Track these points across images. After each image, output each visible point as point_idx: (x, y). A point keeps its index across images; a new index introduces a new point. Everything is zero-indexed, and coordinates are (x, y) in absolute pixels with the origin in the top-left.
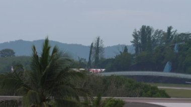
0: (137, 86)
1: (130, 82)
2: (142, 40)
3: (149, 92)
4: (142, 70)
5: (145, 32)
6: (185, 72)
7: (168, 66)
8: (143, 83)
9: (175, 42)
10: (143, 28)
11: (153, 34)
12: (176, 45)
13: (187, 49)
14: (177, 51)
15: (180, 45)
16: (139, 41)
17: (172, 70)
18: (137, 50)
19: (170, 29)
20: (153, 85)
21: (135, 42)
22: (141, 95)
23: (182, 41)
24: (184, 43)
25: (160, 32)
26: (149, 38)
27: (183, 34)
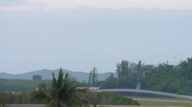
0: (119, 98)
1: (115, 96)
3: (127, 102)
4: (122, 88)
5: (124, 64)
6: (150, 89)
7: (139, 86)
8: (123, 96)
9: (143, 71)
10: (123, 62)
11: (129, 65)
12: (144, 72)
13: (151, 75)
14: (144, 76)
15: (146, 73)
16: (121, 70)
17: (142, 88)
18: (119, 76)
19: (140, 62)
20: (129, 97)
21: (118, 71)
23: (147, 70)
25: (134, 64)
26: (127, 68)
27: (148, 66)
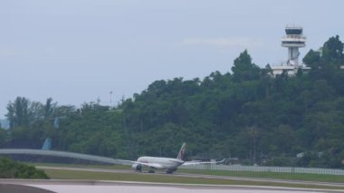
0: (12, 166)
1: (4, 161)
2: (17, 113)
3: (26, 173)
4: (18, 147)
5: (20, 105)
6: (66, 149)
7: (47, 143)
8: (18, 162)
9: (55, 116)
10: (18, 100)
11: (29, 107)
12: (56, 119)
13: (68, 124)
14: (57, 126)
16: (14, 115)
17: (53, 147)
18: (11, 125)
19: (49, 101)
20: (30, 164)
21: (10, 116)
22: (16, 176)
23: (64, 115)
24: (65, 117)
25: (37, 104)
26: (26, 111)
27: (64, 107)
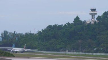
0: (2, 53)
2: (4, 36)
3: (7, 55)
5: (6, 33)
6: (20, 47)
7: (14, 45)
8: (5, 51)
10: (5, 31)
11: (8, 34)
12: (17, 38)
13: (21, 39)
14: (17, 40)
15: (18, 38)
16: (3, 36)
18: (2, 39)
19: (15, 32)
20: (8, 52)
21: (2, 36)
22: (4, 56)
23: (19, 36)
24: (20, 37)
25: (11, 33)
27: (19, 34)
